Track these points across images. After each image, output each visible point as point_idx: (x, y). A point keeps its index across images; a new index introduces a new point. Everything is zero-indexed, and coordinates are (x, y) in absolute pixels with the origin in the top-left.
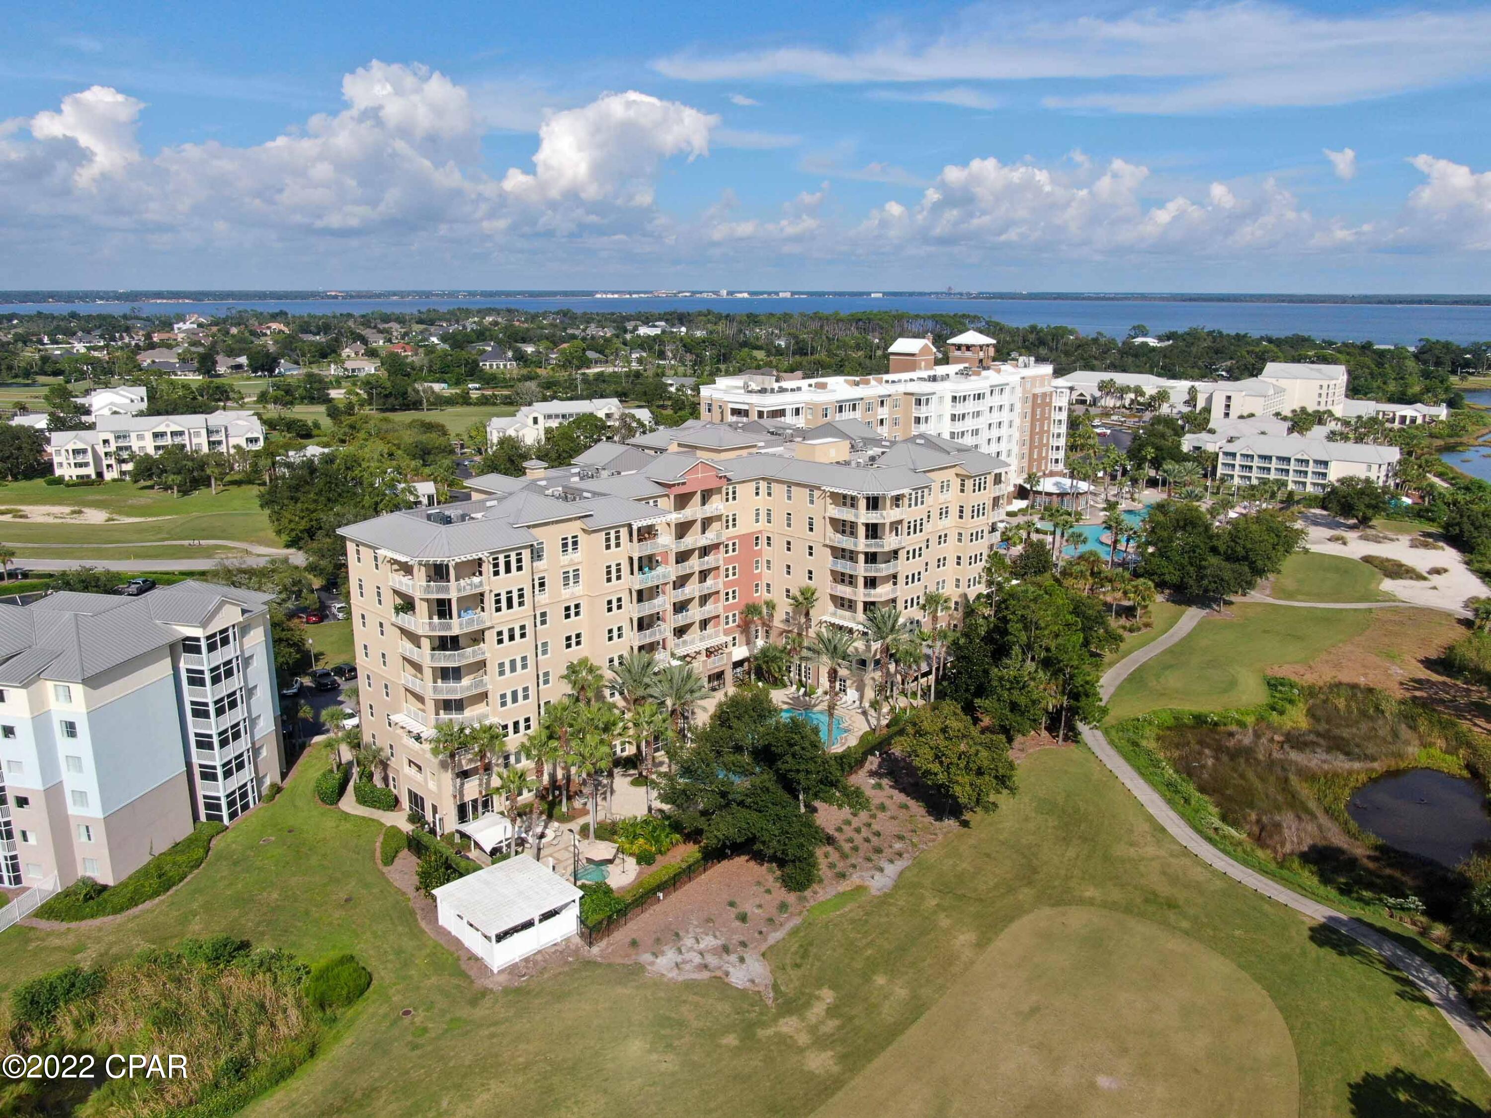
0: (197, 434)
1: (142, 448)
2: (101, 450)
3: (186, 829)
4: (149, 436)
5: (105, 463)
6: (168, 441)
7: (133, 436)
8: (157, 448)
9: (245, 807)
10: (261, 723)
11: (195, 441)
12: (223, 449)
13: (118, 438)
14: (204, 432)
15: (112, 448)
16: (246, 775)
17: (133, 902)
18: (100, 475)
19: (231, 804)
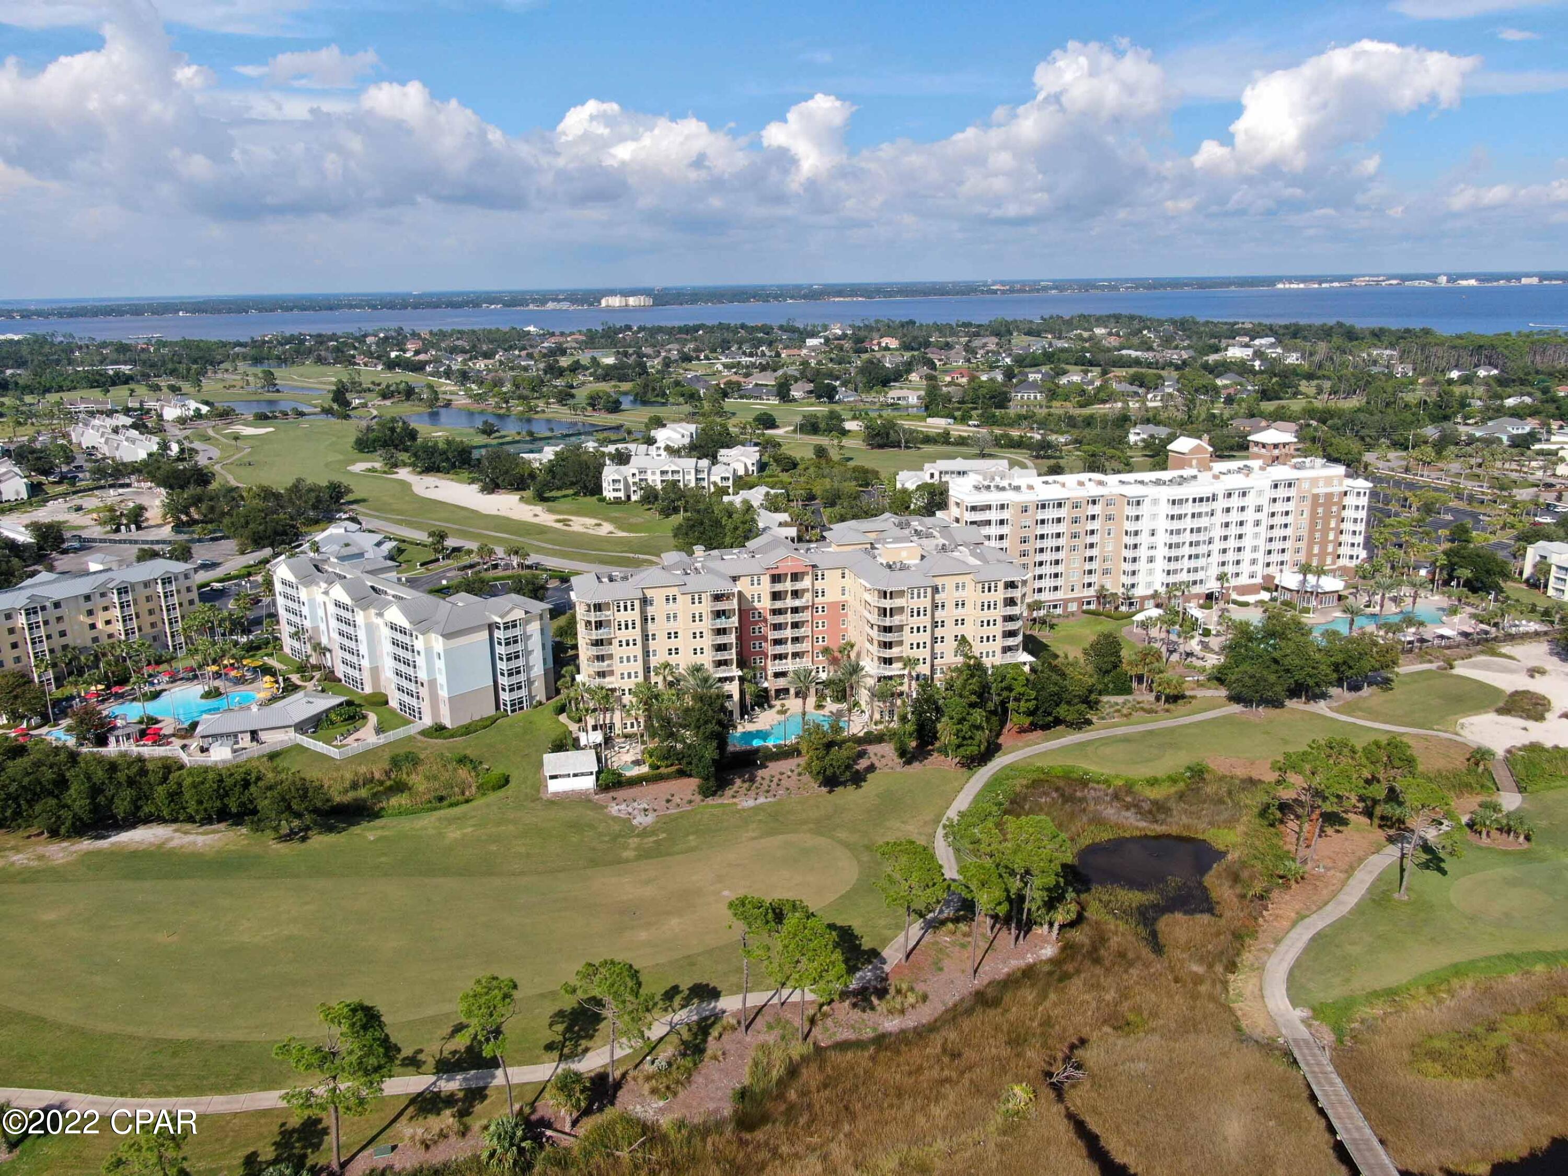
0: (689, 473)
1: (654, 481)
2: (631, 480)
3: (491, 711)
4: (658, 473)
5: (633, 489)
6: (669, 477)
7: (649, 472)
8: (662, 481)
9: (521, 708)
10: (535, 669)
11: (687, 477)
12: (705, 484)
13: (640, 472)
14: (693, 472)
15: (637, 480)
16: (523, 693)
17: (452, 736)
18: (629, 497)
19: (512, 705)
